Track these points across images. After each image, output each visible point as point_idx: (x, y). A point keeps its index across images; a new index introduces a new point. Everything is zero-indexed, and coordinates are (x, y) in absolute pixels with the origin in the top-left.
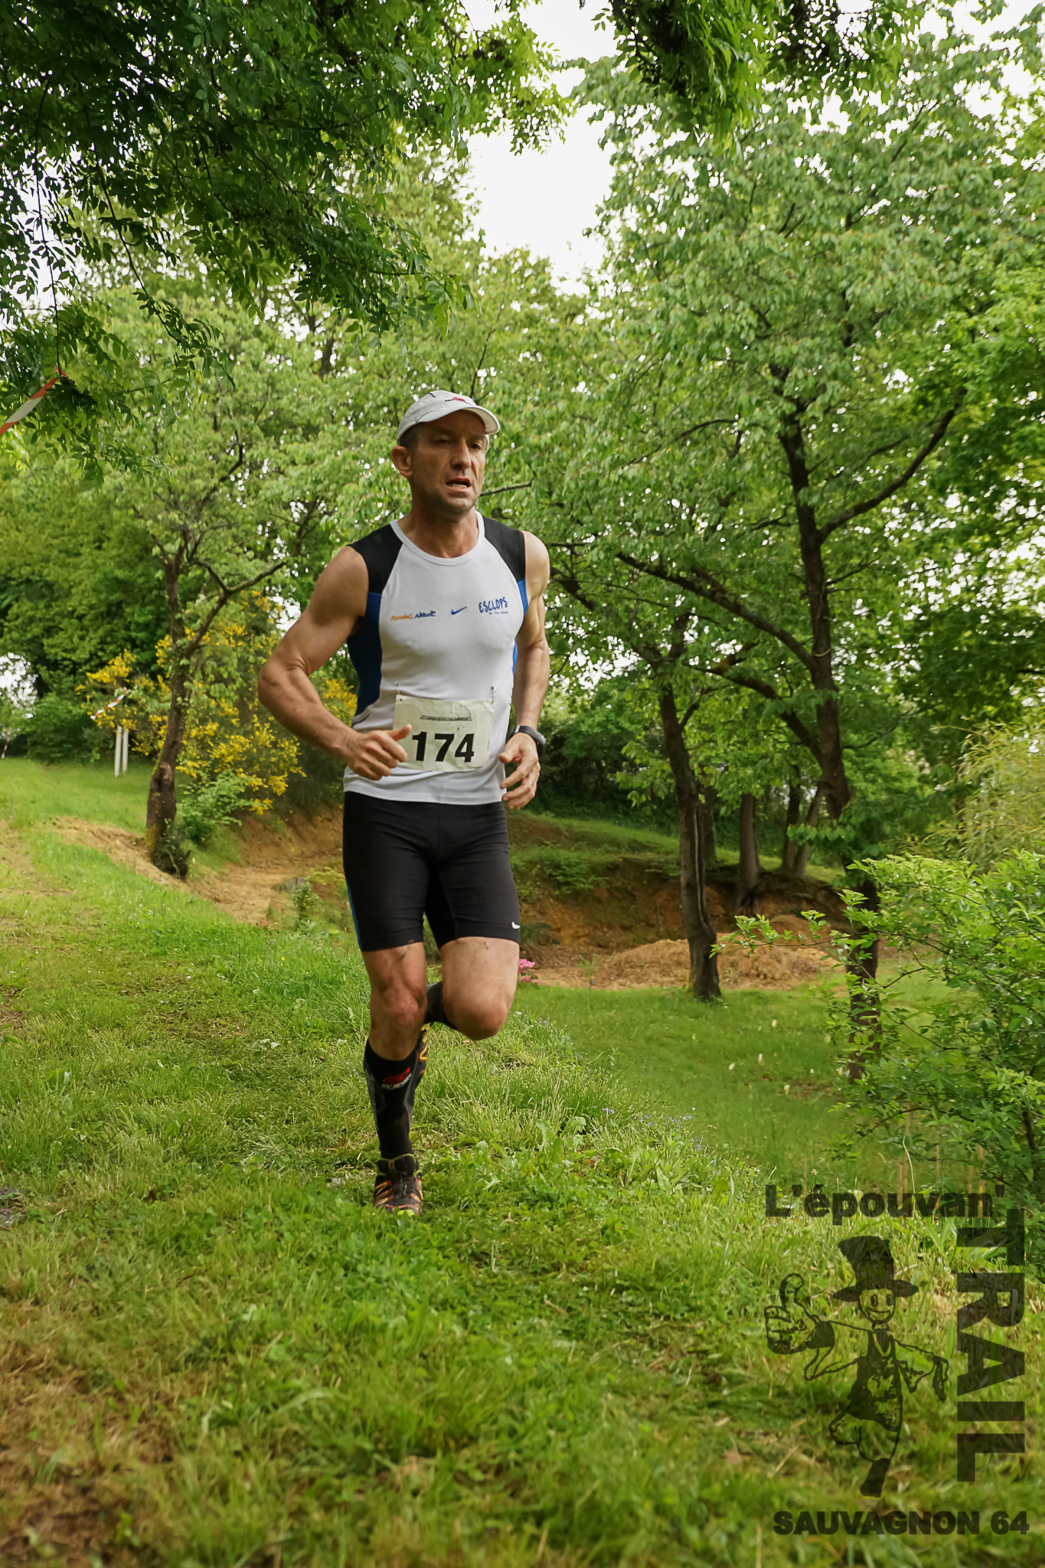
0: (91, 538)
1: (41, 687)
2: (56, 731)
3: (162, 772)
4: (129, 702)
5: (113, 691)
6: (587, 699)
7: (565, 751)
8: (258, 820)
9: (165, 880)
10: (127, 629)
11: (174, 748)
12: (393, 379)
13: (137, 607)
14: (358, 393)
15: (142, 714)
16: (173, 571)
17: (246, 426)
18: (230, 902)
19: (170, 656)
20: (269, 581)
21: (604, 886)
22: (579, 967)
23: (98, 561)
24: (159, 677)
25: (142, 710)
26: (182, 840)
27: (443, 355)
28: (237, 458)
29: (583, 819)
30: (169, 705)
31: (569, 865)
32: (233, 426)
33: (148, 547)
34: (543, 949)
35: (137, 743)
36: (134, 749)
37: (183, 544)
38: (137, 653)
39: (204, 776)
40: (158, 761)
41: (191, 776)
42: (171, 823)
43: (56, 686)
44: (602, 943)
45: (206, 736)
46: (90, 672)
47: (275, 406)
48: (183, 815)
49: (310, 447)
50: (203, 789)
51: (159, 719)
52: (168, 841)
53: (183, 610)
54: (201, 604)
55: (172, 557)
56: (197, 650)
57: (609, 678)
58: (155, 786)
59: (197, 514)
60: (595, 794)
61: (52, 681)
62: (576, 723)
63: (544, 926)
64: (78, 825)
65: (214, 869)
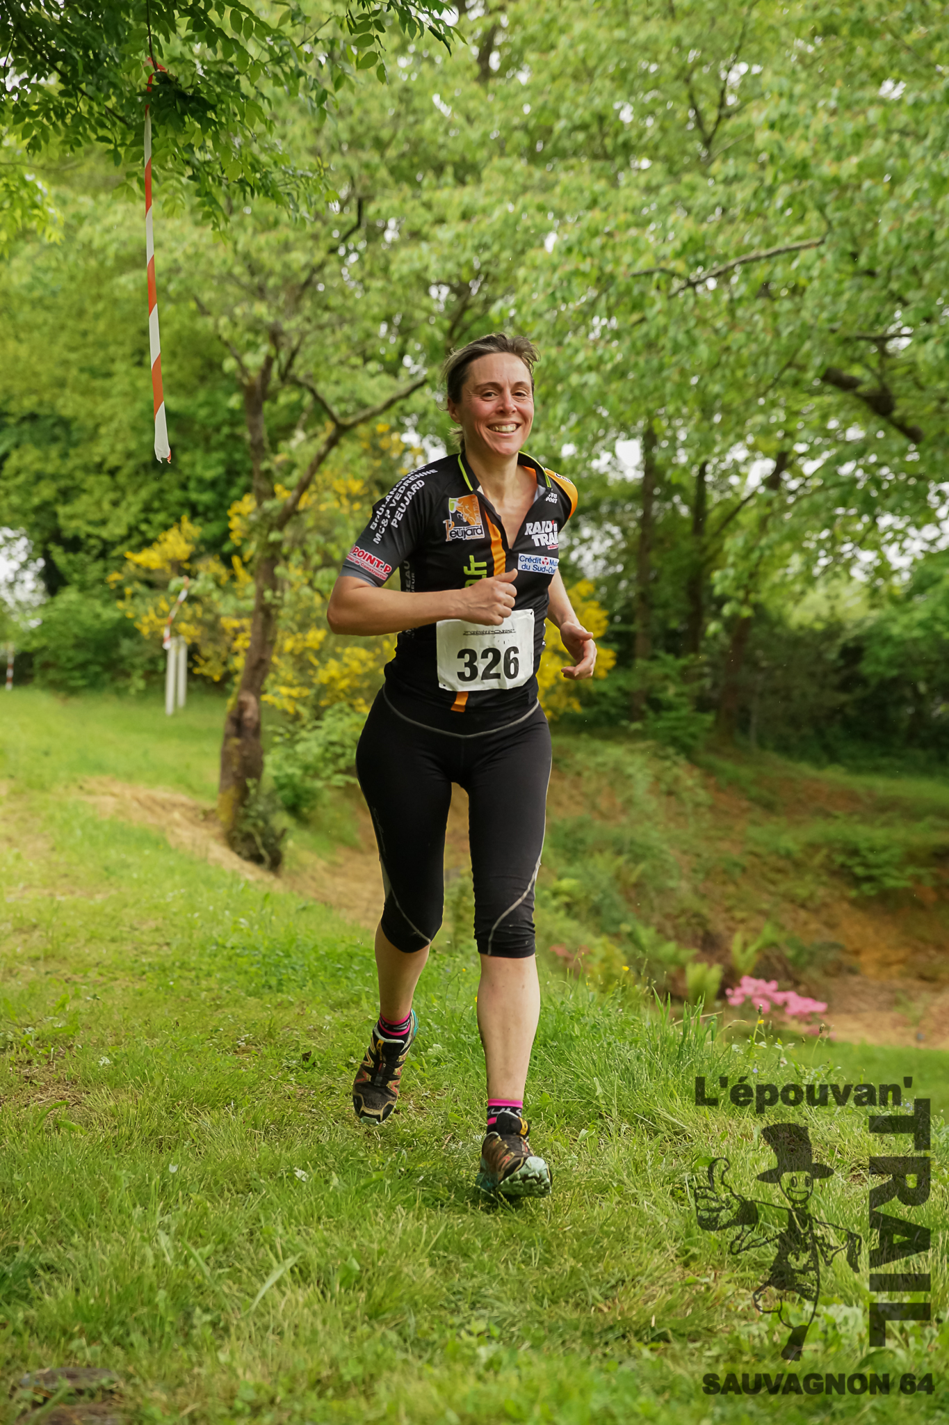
1: (53, 580)
2: (79, 645)
3: (241, 707)
4: (192, 599)
5: (165, 585)
6: (901, 582)
9: (251, 873)
10: (184, 487)
11: (259, 668)
12: (598, 83)
13: (199, 454)
14: (543, 108)
15: (209, 617)
16: (257, 395)
17: (367, 166)
18: (349, 908)
19: (253, 528)
20: (402, 409)
21: (929, 883)
22: (895, 1013)
23: (141, 383)
24: (236, 560)
25: (208, 610)
26: (274, 811)
28: (353, 217)
29: (893, 776)
30: (250, 604)
31: (872, 850)
32: (346, 167)
33: (216, 360)
34: (835, 980)
35: (201, 662)
36: (197, 671)
37: (273, 353)
38: (201, 525)
39: (305, 712)
40: (236, 690)
41: (285, 713)
42: (256, 786)
43: (76, 577)
44: (927, 974)
45: (306, 649)
46: (129, 555)
47: (412, 136)
48: (275, 773)
49: (467, 195)
50: (304, 734)
51: (236, 623)
52: (253, 813)
53: (272, 456)
54: (299, 447)
55: (255, 374)
56: (294, 518)
57: (934, 550)
58: (232, 728)
59: (294, 305)
60: (911, 736)
61: (69, 569)
62: (881, 623)
63: (834, 946)
64: (116, 789)
65: (320, 856)
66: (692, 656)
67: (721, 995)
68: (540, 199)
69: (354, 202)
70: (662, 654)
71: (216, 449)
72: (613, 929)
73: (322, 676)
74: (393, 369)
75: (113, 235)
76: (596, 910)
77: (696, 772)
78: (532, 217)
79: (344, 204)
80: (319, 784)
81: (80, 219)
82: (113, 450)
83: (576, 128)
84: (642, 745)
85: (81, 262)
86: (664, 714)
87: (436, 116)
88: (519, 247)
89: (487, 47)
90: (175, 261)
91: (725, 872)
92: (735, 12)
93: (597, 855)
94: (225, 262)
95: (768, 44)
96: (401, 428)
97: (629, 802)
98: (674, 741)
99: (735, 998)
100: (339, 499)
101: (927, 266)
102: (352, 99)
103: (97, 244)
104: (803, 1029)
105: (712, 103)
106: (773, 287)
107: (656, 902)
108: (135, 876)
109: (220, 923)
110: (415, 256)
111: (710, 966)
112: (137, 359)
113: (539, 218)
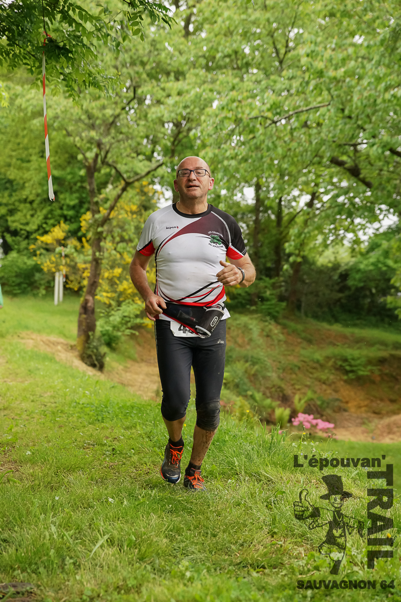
0: (37, 150)
1: (6, 248)
2: (17, 276)
3: (86, 301)
5: (54, 250)
6: (364, 246)
7: (350, 282)
8: (148, 332)
9: (91, 372)
10: (61, 208)
11: (94, 285)
12: (235, 37)
13: (68, 195)
14: (212, 48)
15: (72, 263)
16: (92, 170)
17: (137, 73)
18: (132, 386)
19: (91, 226)
20: (153, 175)
21: (377, 373)
22: (363, 428)
23: (43, 165)
24: (84, 239)
25: (72, 260)
26: (101, 345)
27: (268, 20)
28: (131, 94)
29: (362, 328)
30: (90, 258)
31: (353, 359)
32: (129, 74)
33: (74, 154)
34: (338, 414)
35: (69, 282)
36: (67, 286)
37: (98, 152)
38: (69, 225)
39: (113, 303)
40: (84, 294)
41: (105, 304)
42: (93, 335)
43: (16, 247)
44: (377, 411)
45: (114, 276)
46: (38, 237)
47: (157, 60)
48: (100, 329)
49: (180, 85)
50: (113, 312)
51: (84, 266)
52: (91, 346)
53: (98, 195)
54: (110, 191)
55: (91, 161)
56: (108, 221)
57: (378, 233)
58: (82, 311)
59: (107, 132)
60: (369, 311)
61: (13, 244)
62: (356, 263)
63: (337, 400)
64: (34, 337)
65: (120, 364)
66: (277, 278)
67: (290, 421)
68: (210, 86)
69: (132, 89)
70: (264, 277)
71: (75, 192)
72: (244, 394)
73: (120, 288)
74: (149, 158)
75: (31, 102)
76: (237, 386)
77: (279, 327)
78: (207, 94)
79: (128, 89)
80: (119, 334)
81: (17, 96)
82: (31, 193)
83: (225, 56)
84: (255, 316)
85: (17, 114)
86: (265, 303)
87: (166, 51)
88: (202, 107)
89: (188, 21)
90: (57, 113)
91: (291, 369)
92: (292, 8)
93: (237, 363)
94: (78, 114)
95: (306, 21)
96: (153, 183)
97: (251, 340)
98: (269, 314)
99: (296, 422)
100: (127, 213)
101: (373, 114)
102: (131, 45)
103: (23, 106)
104: (324, 435)
105: (283, 46)
106: (309, 123)
107: (262, 382)
108: (42, 373)
109: (78, 393)
110: (158, 111)
111: (285, 409)
112: (41, 154)
113: (210, 94)
